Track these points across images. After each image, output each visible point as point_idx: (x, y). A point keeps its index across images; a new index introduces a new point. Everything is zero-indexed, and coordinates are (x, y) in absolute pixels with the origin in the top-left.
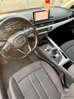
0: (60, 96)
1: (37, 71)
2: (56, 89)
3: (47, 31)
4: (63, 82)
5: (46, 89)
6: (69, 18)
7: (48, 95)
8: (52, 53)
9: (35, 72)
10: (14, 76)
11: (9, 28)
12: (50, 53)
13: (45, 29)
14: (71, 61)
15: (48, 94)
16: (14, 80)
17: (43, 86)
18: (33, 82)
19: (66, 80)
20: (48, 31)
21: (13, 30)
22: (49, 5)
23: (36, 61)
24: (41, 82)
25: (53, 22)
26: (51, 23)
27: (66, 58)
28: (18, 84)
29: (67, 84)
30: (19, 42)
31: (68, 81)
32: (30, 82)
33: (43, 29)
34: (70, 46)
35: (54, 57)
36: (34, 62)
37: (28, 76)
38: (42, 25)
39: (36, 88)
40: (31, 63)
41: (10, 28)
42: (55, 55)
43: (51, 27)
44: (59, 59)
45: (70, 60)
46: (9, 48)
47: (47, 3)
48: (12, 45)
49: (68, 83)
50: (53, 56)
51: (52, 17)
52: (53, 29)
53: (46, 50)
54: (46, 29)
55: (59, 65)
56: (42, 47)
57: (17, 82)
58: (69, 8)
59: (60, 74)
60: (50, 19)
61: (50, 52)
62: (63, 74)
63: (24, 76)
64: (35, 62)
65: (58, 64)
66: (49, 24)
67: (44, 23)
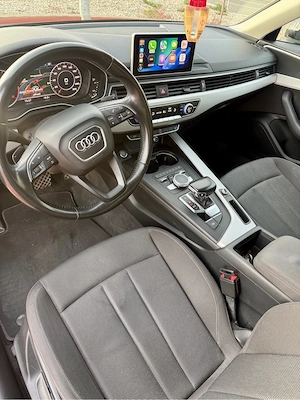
0: (218, 355)
1: (138, 265)
2: (206, 333)
3: (178, 117)
4: (232, 306)
5: (169, 335)
6: (258, 74)
7: (178, 353)
8: (193, 201)
9: (128, 270)
10: (48, 282)
11: (32, 85)
12: (188, 200)
13: (173, 107)
14: (262, 234)
15: (177, 351)
16: (46, 298)
17: (158, 323)
18: (121, 308)
19: (244, 299)
20: (182, 114)
21: (47, 97)
22: (202, 15)
23: (129, 228)
24: (152, 305)
25: (203, 85)
26: (196, 85)
27: (245, 220)
28: (63, 314)
29: (245, 315)
30: (85, 147)
31: (248, 302)
32: (108, 308)
33: (166, 108)
34: (255, 180)
35: (204, 217)
36: (117, 234)
37: (102, 284)
38: (163, 92)
39: (134, 329)
40: (106, 238)
41: (36, 89)
42: (206, 207)
43: (196, 103)
44: (222, 225)
45: (259, 228)
46: (42, 167)
47: (194, 8)
48: (52, 156)
49: (250, 308)
50: (198, 211)
51: (202, 64)
52: (200, 110)
53: (171, 187)
54: (178, 109)
55: (221, 244)
56: (157, 176)
57: (59, 307)
58: (260, 36)
59: (222, 276)
60: (194, 69)
61: (187, 195)
62: (234, 278)
63: (89, 283)
64: (123, 232)
65: (218, 240)
66: (188, 90)
67: (169, 84)
